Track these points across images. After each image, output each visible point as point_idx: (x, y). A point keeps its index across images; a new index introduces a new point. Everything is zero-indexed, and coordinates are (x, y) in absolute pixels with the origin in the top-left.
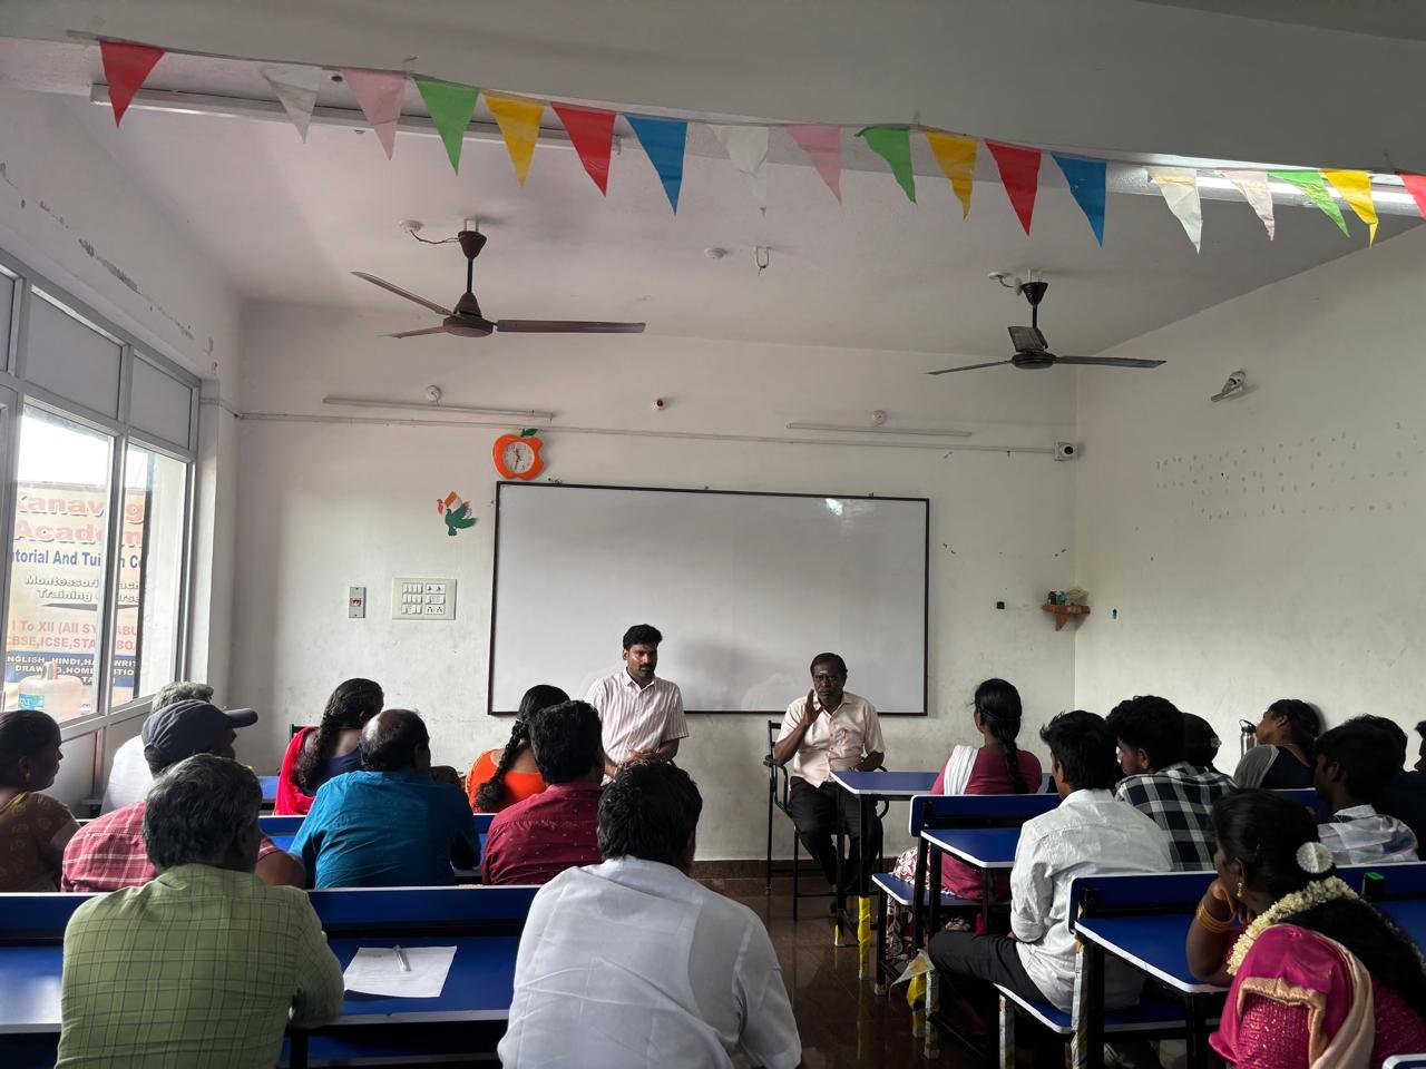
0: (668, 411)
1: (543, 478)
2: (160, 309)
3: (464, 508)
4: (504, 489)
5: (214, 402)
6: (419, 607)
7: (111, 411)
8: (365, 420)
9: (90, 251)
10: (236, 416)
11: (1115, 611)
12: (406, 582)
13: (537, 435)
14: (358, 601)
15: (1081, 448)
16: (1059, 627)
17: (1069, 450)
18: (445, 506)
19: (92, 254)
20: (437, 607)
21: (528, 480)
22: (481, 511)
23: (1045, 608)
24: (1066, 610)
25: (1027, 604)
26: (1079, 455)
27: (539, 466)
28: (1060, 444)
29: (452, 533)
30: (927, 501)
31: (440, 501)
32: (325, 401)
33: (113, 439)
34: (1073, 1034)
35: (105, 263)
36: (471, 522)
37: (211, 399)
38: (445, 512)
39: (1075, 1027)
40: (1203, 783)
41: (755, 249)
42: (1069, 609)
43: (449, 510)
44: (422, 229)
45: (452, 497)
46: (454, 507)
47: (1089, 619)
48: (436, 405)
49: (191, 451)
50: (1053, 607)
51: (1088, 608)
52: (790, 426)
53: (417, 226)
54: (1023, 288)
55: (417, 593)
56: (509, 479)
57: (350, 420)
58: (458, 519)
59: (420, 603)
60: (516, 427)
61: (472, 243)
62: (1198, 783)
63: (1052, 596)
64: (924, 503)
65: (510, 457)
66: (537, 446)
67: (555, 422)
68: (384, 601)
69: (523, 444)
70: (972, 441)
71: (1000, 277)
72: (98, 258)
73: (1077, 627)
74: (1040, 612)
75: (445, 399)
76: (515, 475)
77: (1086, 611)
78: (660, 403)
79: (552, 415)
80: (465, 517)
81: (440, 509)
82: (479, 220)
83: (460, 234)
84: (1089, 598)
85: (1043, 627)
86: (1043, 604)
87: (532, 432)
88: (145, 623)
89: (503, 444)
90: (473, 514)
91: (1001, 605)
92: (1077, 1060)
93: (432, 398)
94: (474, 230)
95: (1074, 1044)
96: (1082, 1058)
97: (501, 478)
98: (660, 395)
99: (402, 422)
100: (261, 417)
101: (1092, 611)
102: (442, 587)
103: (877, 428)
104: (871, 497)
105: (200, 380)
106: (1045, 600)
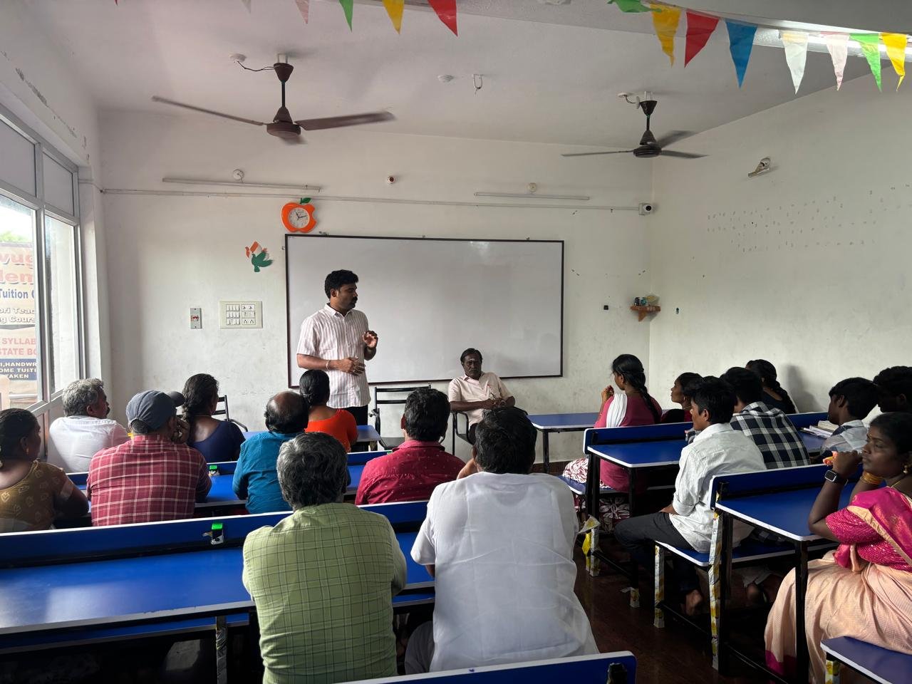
0: (396, 184)
1: (315, 231)
2: (59, 117)
3: (264, 253)
4: (291, 239)
5: (87, 181)
6: (238, 320)
7: (32, 191)
8: (192, 194)
9: (22, 76)
10: (101, 191)
11: (678, 309)
12: (228, 303)
13: (311, 202)
14: (196, 318)
15: (656, 207)
16: (641, 319)
17: (649, 208)
18: (251, 252)
19: (23, 79)
20: (250, 320)
21: (306, 233)
22: (276, 254)
23: (633, 308)
24: (645, 309)
25: (621, 306)
26: (654, 211)
27: (313, 223)
28: (644, 204)
29: (257, 270)
30: (563, 242)
31: (247, 248)
32: (164, 180)
33: (34, 211)
34: (711, 566)
35: (30, 86)
36: (269, 263)
37: (87, 180)
38: (251, 256)
39: (712, 562)
40: (771, 416)
41: (473, 76)
42: (648, 309)
43: (254, 255)
44: (246, 60)
45: (255, 245)
46: (257, 253)
47: (659, 314)
48: (241, 182)
49: (75, 217)
50: (638, 308)
51: (659, 307)
52: (477, 194)
53: (242, 58)
54: (641, 104)
55: (236, 311)
56: (293, 233)
57: (182, 193)
58: (260, 261)
59: (238, 317)
60: (296, 196)
61: (284, 72)
62: (768, 416)
63: (637, 299)
64: (561, 244)
65: (294, 218)
66: (311, 210)
67: (322, 193)
68: (213, 316)
69: (302, 209)
70: (588, 203)
71: (626, 96)
72: (26, 82)
73: (651, 319)
74: (629, 311)
75: (246, 178)
76: (297, 230)
77: (658, 309)
78: (392, 179)
79: (319, 188)
80: (265, 259)
81: (248, 254)
82: (289, 54)
83: (275, 65)
84: (659, 302)
85: (632, 319)
86: (631, 305)
87: (307, 200)
88: (54, 338)
89: (288, 209)
90: (270, 256)
91: (606, 308)
92: (713, 581)
93: (239, 177)
94: (285, 62)
95: (711, 572)
96: (716, 579)
97: (288, 232)
98: (392, 174)
99: (218, 194)
100: (119, 191)
101: (662, 309)
102: (253, 307)
103: (531, 195)
104: (528, 241)
105: (77, 167)
106: (632, 303)
